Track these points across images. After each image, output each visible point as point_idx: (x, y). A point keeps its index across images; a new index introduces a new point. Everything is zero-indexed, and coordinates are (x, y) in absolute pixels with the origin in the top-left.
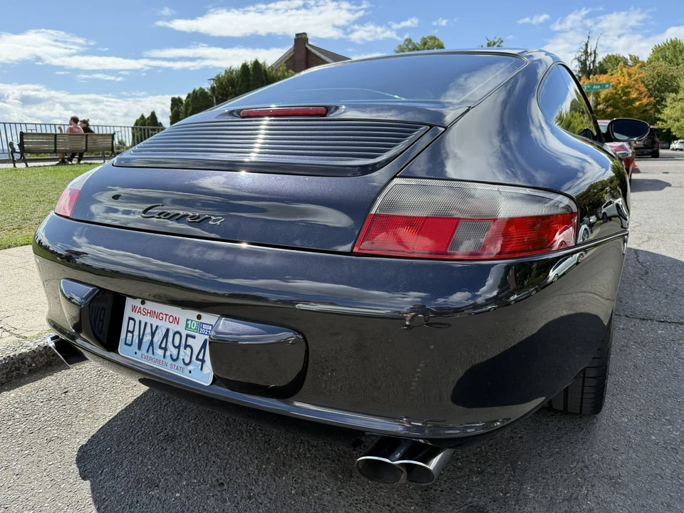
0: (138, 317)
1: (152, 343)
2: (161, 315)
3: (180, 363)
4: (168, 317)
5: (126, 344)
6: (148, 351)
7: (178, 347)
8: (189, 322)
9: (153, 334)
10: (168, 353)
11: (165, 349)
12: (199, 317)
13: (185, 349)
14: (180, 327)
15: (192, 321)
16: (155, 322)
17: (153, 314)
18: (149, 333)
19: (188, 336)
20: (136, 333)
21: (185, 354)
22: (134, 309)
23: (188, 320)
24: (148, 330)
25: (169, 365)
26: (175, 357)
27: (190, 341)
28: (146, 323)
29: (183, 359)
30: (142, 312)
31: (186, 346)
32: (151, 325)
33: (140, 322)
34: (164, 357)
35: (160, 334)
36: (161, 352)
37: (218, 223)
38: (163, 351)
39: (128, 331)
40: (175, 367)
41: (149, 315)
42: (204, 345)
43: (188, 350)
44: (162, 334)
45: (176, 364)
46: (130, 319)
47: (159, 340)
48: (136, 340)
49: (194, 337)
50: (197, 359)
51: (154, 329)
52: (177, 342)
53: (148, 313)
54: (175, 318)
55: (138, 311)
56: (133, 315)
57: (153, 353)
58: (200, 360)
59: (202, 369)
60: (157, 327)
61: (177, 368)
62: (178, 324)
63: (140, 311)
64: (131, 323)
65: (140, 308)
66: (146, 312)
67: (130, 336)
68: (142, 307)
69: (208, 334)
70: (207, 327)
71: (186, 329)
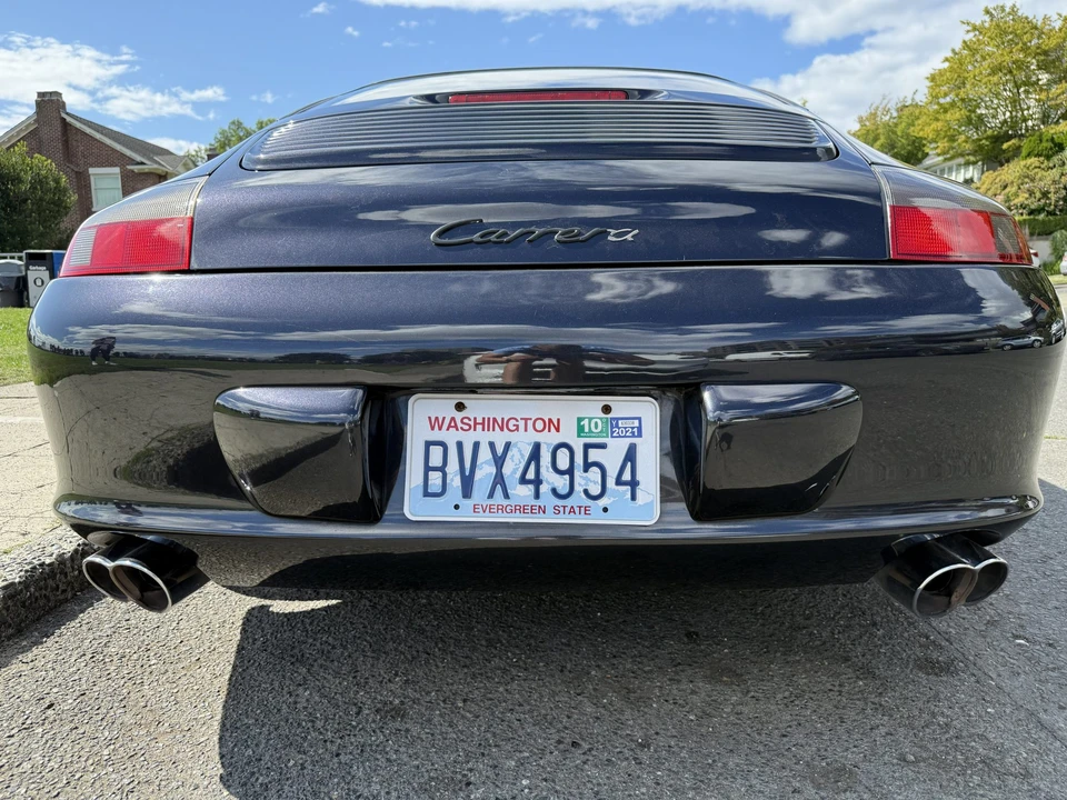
0: (451, 437)
1: (499, 479)
2: (512, 422)
3: (578, 498)
4: (530, 423)
5: (426, 494)
6: (491, 496)
7: (570, 472)
8: (586, 422)
9: (499, 461)
10: (544, 488)
11: (537, 482)
12: (607, 409)
13: (586, 470)
14: (568, 434)
15: (590, 419)
16: (500, 439)
17: (489, 424)
18: (486, 463)
19: (587, 447)
20: (453, 467)
21: (589, 481)
22: (435, 423)
23: (580, 420)
24: (485, 454)
25: (550, 510)
26: (563, 490)
27: (594, 455)
28: (476, 445)
29: (586, 492)
30: (460, 425)
31: (587, 466)
32: (492, 445)
33: (460, 445)
34: (537, 496)
35: (517, 456)
36: (528, 490)
37: (629, 237)
38: (531, 487)
39: (428, 469)
40: (567, 510)
41: (479, 427)
42: (631, 456)
43: (595, 473)
44: (522, 455)
45: (569, 502)
46: (428, 444)
47: (517, 469)
48: (455, 482)
49: (603, 446)
50: (619, 482)
51: (500, 450)
52: (563, 463)
53: (476, 424)
54: (550, 420)
55: (449, 427)
56: (436, 435)
57: (506, 496)
58: (625, 483)
59: (633, 498)
60: (508, 446)
61: (572, 510)
62: (558, 430)
63: (453, 424)
64: (436, 452)
65: (453, 419)
66: (472, 423)
67: (435, 478)
68: (459, 416)
69: (633, 436)
70: (629, 424)
71: (579, 436)
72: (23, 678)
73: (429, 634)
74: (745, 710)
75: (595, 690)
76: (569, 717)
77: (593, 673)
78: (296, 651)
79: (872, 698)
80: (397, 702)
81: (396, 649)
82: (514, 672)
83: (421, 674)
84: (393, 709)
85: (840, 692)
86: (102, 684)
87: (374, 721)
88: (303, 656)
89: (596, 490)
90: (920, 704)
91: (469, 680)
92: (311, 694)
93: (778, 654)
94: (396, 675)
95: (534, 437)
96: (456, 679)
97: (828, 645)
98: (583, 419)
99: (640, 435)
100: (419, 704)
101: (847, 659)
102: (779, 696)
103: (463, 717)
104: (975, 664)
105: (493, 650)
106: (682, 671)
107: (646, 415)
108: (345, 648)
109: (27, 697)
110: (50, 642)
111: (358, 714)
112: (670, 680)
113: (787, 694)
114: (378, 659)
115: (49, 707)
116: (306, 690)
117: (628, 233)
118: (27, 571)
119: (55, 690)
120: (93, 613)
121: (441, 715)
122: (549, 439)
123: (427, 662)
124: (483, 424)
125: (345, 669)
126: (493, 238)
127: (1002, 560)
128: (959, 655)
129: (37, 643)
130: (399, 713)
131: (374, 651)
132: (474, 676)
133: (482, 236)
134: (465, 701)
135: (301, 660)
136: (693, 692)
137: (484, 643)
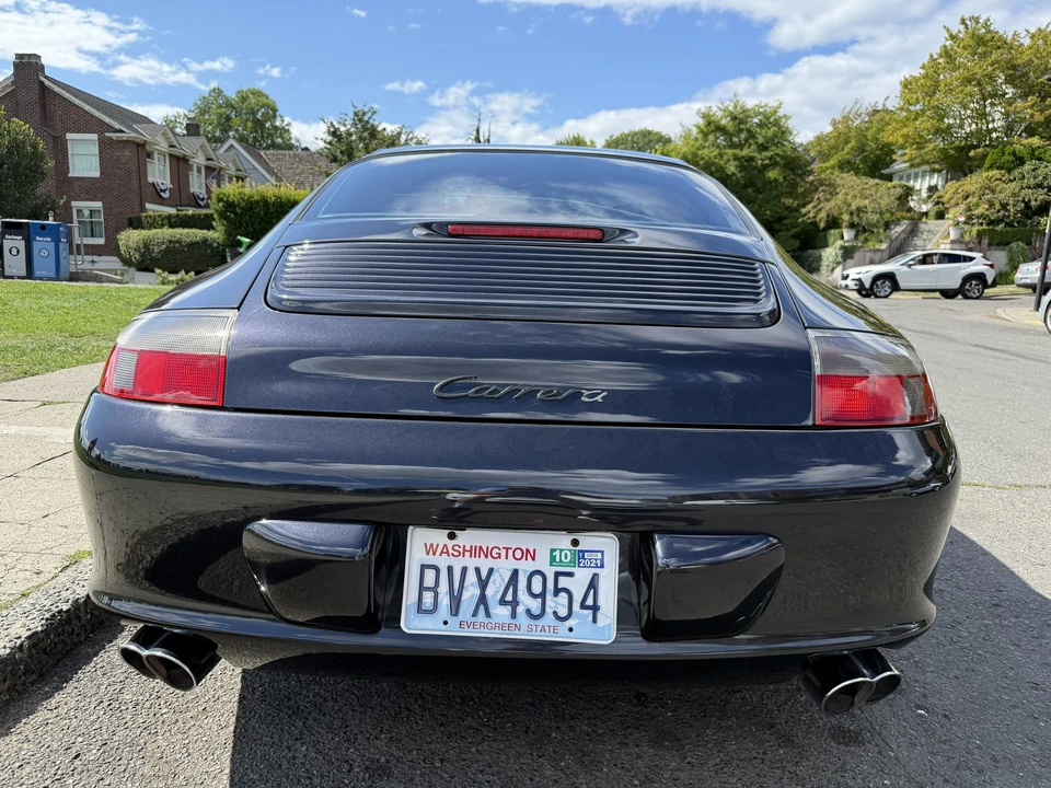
0: (442, 562)
1: (483, 599)
2: (495, 551)
3: (549, 619)
4: (510, 552)
5: (420, 611)
6: (475, 615)
7: (543, 595)
8: (557, 553)
9: (483, 584)
10: (520, 610)
11: (515, 603)
12: (575, 543)
13: (556, 595)
14: (542, 563)
15: (561, 551)
16: (485, 564)
17: (476, 551)
18: (472, 585)
19: (557, 574)
20: (444, 588)
21: (558, 604)
22: (430, 550)
23: (553, 551)
24: (471, 577)
25: (524, 628)
26: (536, 612)
27: (563, 582)
28: (464, 570)
29: (555, 613)
30: (451, 551)
31: (557, 591)
32: (478, 570)
33: (450, 569)
34: (514, 615)
35: (498, 581)
36: (505, 611)
37: (599, 398)
38: (509, 608)
39: (422, 588)
40: (539, 628)
41: (467, 554)
42: (593, 585)
43: (563, 597)
44: (503, 580)
45: (540, 623)
46: (423, 567)
47: (498, 592)
48: (444, 600)
49: (570, 575)
50: (583, 606)
51: (484, 575)
52: (537, 588)
53: (464, 551)
54: (528, 550)
55: (442, 552)
56: (430, 560)
57: (488, 614)
58: (588, 608)
59: (595, 621)
60: (491, 571)
61: (543, 629)
62: (533, 559)
63: (445, 551)
64: (430, 575)
65: (445, 546)
66: (461, 550)
67: (428, 598)
68: (450, 543)
69: (597, 567)
70: (593, 556)
71: (551, 565)
72: (50, 726)
73: (409, 689)
74: (682, 775)
75: (555, 752)
76: (531, 780)
77: (553, 735)
78: (292, 702)
79: (790, 767)
80: (383, 760)
81: (381, 704)
82: (485, 732)
83: (404, 731)
84: (379, 768)
85: (763, 760)
86: (121, 733)
87: (364, 780)
88: (298, 708)
89: (563, 612)
90: (829, 774)
91: (445, 739)
92: (307, 749)
93: (714, 719)
94: (382, 732)
95: (512, 564)
96: (434, 737)
97: (757, 710)
98: (555, 550)
99: (602, 566)
100: (402, 763)
101: (771, 726)
102: (711, 762)
103: (441, 777)
104: (880, 735)
105: (466, 708)
106: (631, 734)
107: (606, 546)
108: (335, 701)
109: (55, 746)
110: (70, 687)
111: (349, 771)
112: (619, 743)
113: (718, 760)
114: (365, 714)
115: (76, 757)
116: (303, 744)
117: (600, 394)
119: (80, 739)
120: (105, 656)
121: (421, 775)
122: (526, 566)
123: (408, 720)
124: (471, 551)
125: (337, 723)
126: (485, 394)
127: (896, 672)
128: (867, 725)
129: (58, 688)
130: (384, 772)
131: (361, 706)
132: (449, 736)
133: (476, 392)
134: (442, 761)
135: (296, 713)
136: (639, 757)
137: (458, 700)
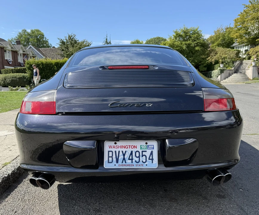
0: (113, 150)
1: (124, 159)
2: (127, 146)
3: (141, 163)
4: (130, 147)
5: (109, 162)
6: (122, 163)
7: (139, 157)
8: (142, 146)
9: (124, 155)
10: (134, 161)
11: (132, 159)
12: (146, 143)
13: (142, 157)
14: (138, 149)
15: (143, 146)
16: (124, 150)
17: (122, 147)
18: (121, 155)
19: (142, 152)
20: (114, 156)
21: (143, 159)
22: (110, 147)
23: (141, 146)
25: (135, 165)
26: (138, 161)
27: (144, 153)
28: (119, 152)
29: (142, 161)
30: (115, 147)
31: (143, 156)
32: (122, 152)
33: (116, 152)
34: (132, 162)
35: (128, 154)
36: (130, 161)
37: (150, 105)
38: (131, 160)
39: (109, 157)
40: (139, 165)
41: (120, 148)
42: (152, 153)
43: (144, 157)
44: (129, 154)
45: (139, 164)
46: (109, 152)
47: (128, 157)
48: (115, 160)
49: (146, 151)
50: (149, 159)
51: (124, 153)
52: (137, 155)
53: (119, 147)
54: (135, 146)
55: (113, 148)
56: (110, 150)
57: (126, 162)
58: (150, 159)
59: (152, 162)
60: (126, 152)
61: (140, 165)
62: (136, 148)
63: (114, 147)
64: (110, 153)
65: (114, 146)
66: (118, 147)
67: (110, 159)
68: (115, 145)
69: (152, 149)
70: (151, 146)
71: (141, 149)
72: (7, 206)
73: (103, 192)
74: (178, 208)
75: (143, 204)
76: (138, 210)
77: (143, 200)
78: (71, 197)
79: (206, 204)
80: (98, 208)
81: (96, 196)
82: (124, 200)
83: (102, 202)
84: (97, 210)
85: (199, 203)
86: (26, 207)
87: (94, 213)
88: (73, 198)
89: (144, 161)
90: (216, 205)
91: (114, 203)
92: (77, 207)
93: (185, 194)
94: (97, 202)
95: (131, 150)
96: (111, 202)
97: (197, 192)
98: (142, 145)
99: (153, 149)
100: (103, 209)
101: (201, 195)
102: (186, 204)
103: (114, 211)
104: (230, 196)
105: (119, 195)
106: (164, 199)
107: (154, 144)
108: (83, 196)
109: (9, 210)
110: (9, 197)
111: (90, 211)
112: (161, 201)
113: (187, 204)
114: (92, 198)
115: (16, 212)
116: (76, 206)
117: (150, 104)
118: (2, 179)
119: (16, 208)
120: (18, 189)
121: (109, 211)
122: (134, 150)
123: (104, 199)
124: (120, 147)
125: (84, 201)
126: (122, 106)
127: (230, 174)
128: (226, 194)
129: (7, 197)
130: (99, 211)
131: (90, 197)
132: (115, 202)
134: (114, 207)
135: (73, 199)
136: (166, 204)
137: (116, 194)
